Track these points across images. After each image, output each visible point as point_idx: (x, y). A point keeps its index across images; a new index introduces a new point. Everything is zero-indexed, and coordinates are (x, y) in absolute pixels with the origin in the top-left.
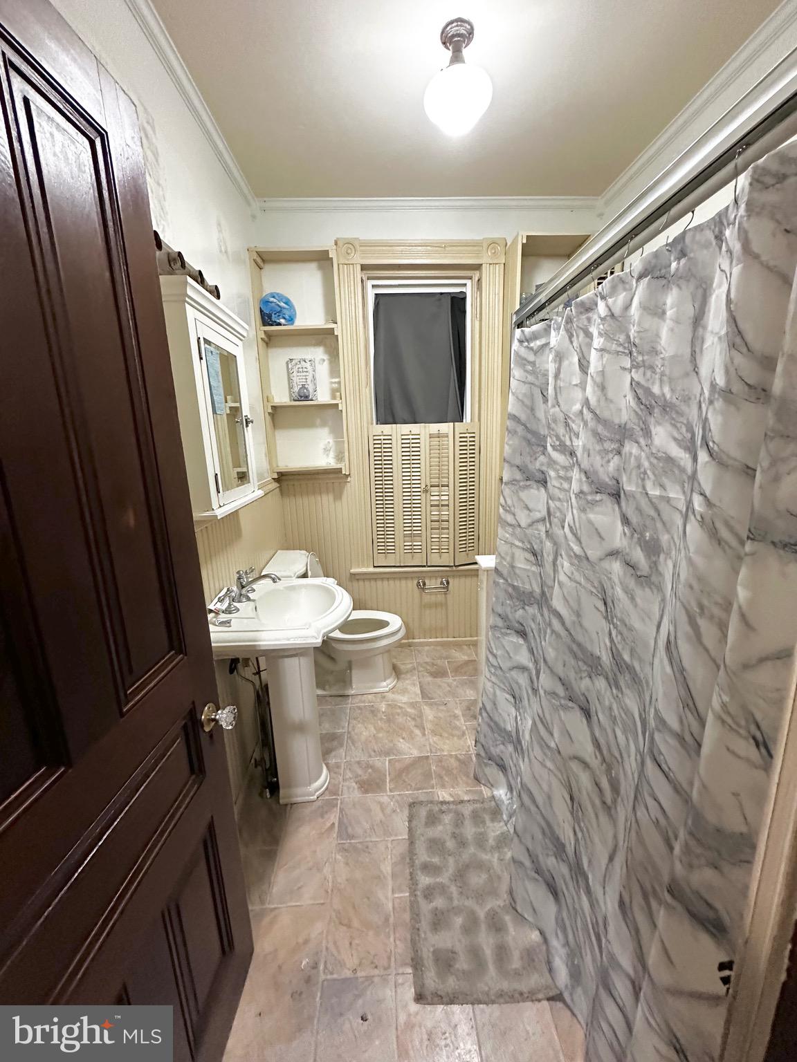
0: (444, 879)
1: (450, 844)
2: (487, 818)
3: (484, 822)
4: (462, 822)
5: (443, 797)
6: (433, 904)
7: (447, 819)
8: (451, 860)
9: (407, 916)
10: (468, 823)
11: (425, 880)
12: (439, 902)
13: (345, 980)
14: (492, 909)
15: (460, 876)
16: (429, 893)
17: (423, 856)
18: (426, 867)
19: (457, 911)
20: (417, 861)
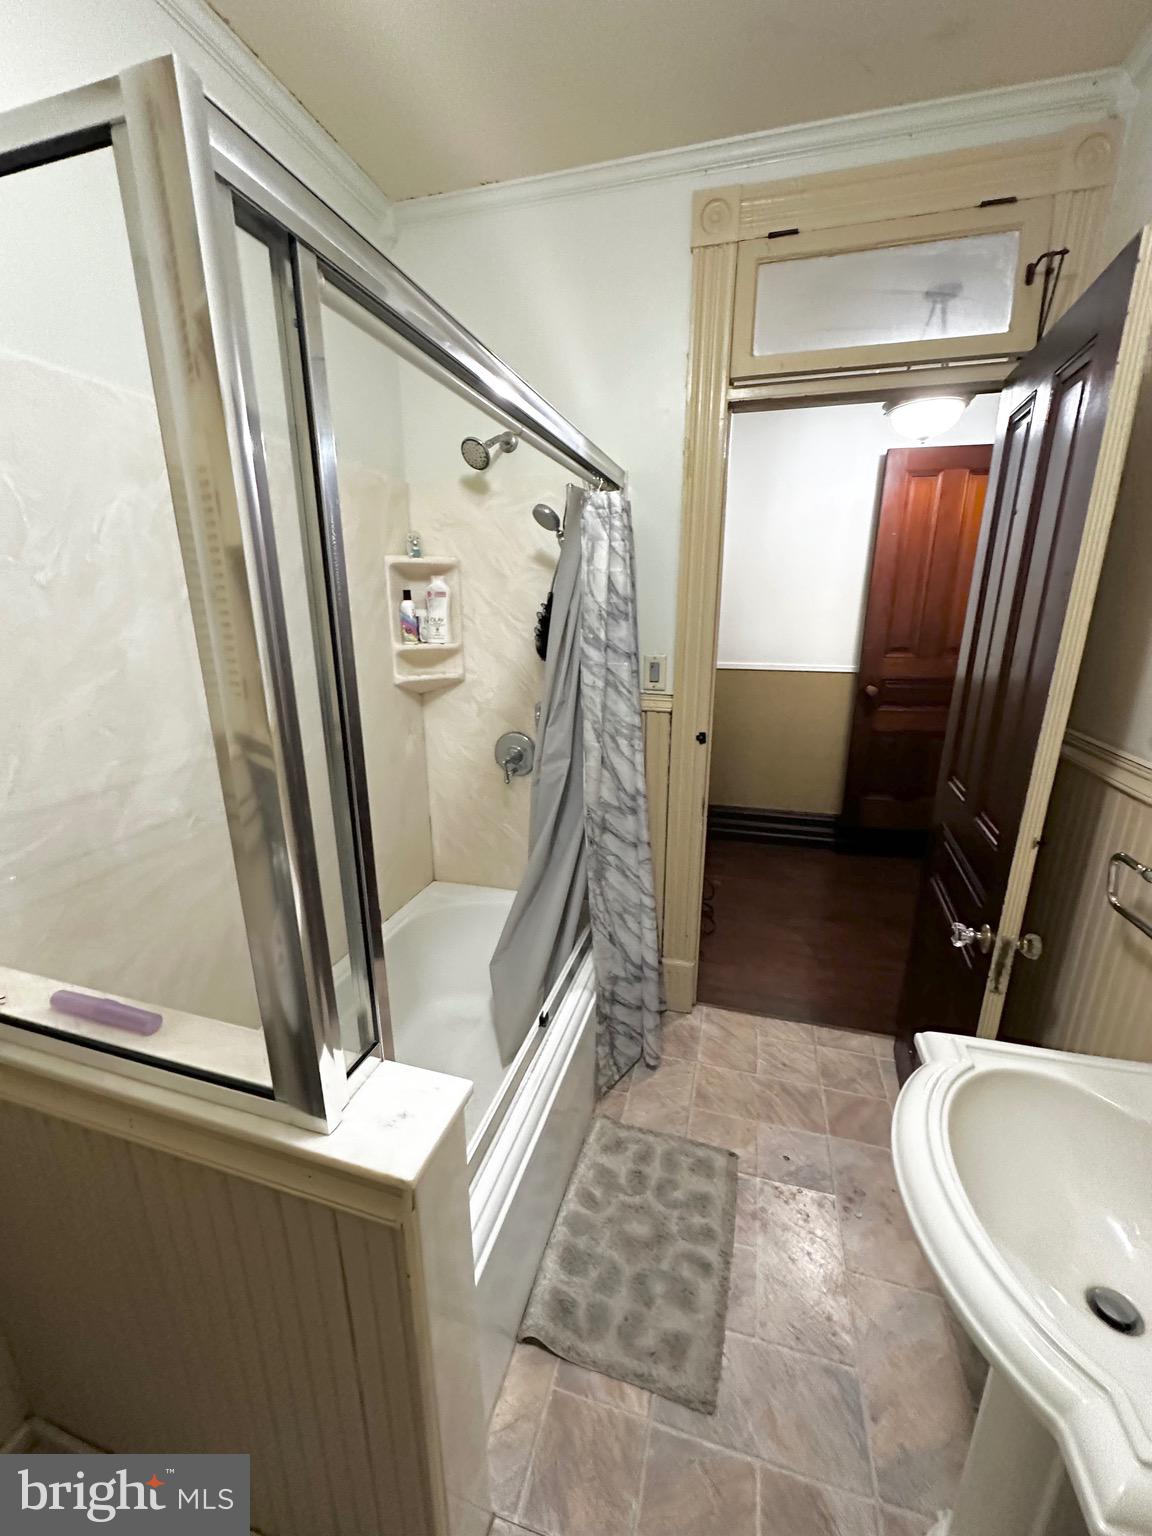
0: (682, 1245)
1: (658, 1288)
2: (581, 1313)
3: (591, 1306)
4: (626, 1319)
5: (640, 1399)
6: (703, 1221)
7: (648, 1340)
8: (665, 1266)
9: (738, 1221)
10: (617, 1318)
11: (710, 1253)
12: (697, 1220)
13: (810, 1187)
14: (636, 1193)
15: (660, 1238)
16: (708, 1234)
17: (706, 1291)
18: (705, 1267)
19: (674, 1205)
20: (716, 1283)
